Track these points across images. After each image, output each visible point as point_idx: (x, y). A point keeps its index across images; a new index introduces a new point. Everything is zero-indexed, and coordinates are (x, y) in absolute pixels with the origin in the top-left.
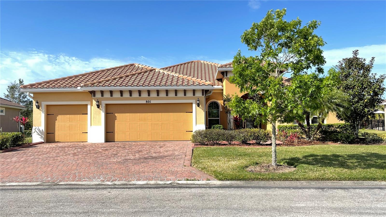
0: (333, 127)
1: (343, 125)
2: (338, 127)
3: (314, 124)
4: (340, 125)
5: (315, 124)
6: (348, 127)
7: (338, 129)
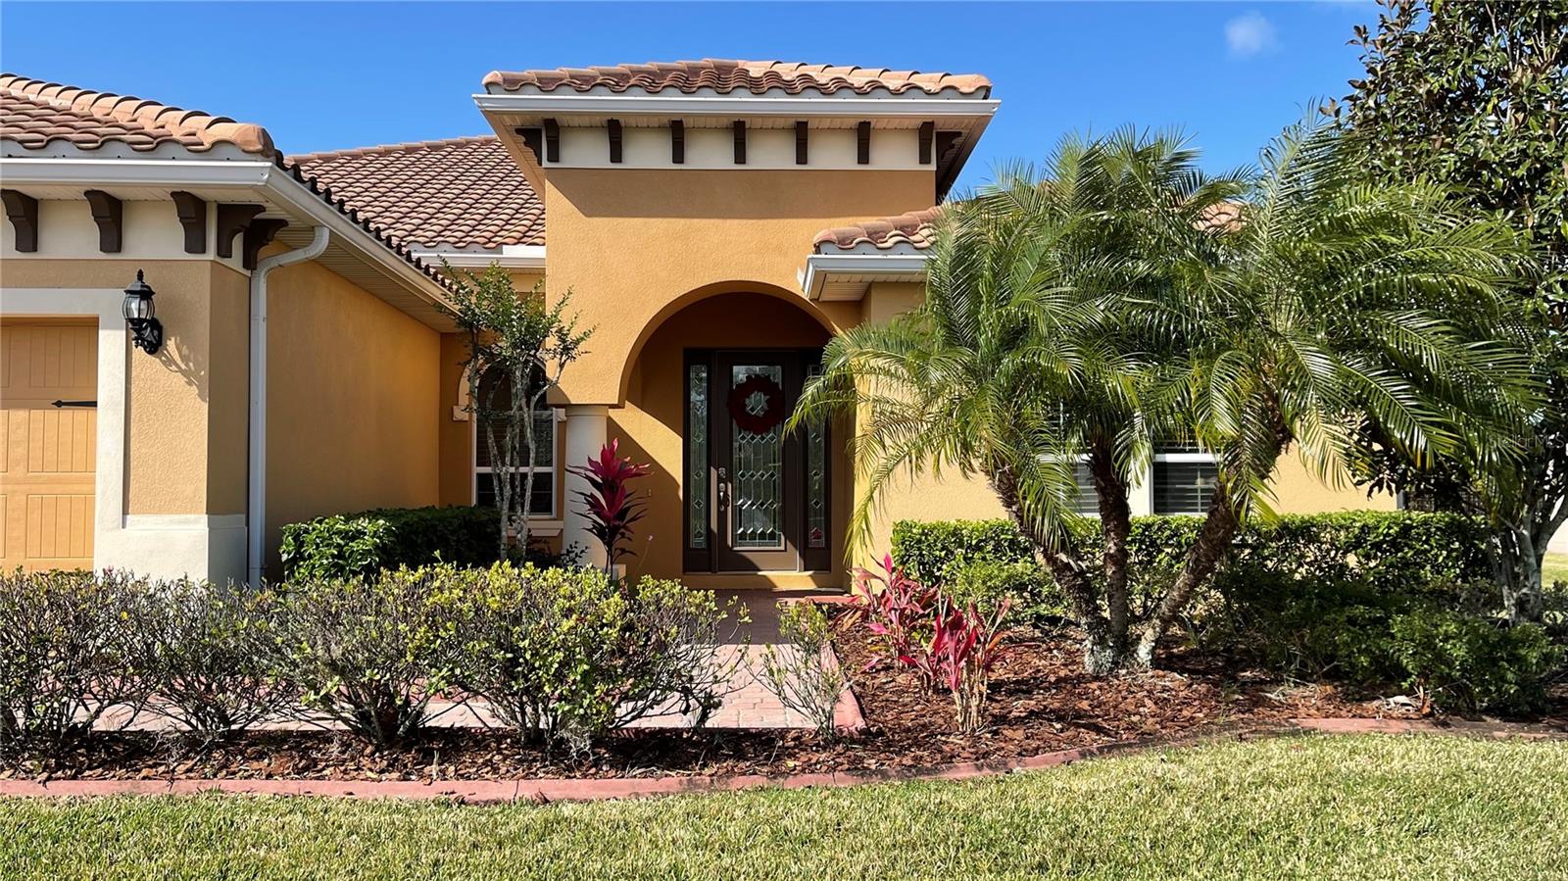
0: (1313, 539)
1: (1389, 528)
2: (1355, 545)
3: (1169, 517)
4: (1371, 522)
5: (1177, 514)
6: (1426, 542)
7: (1352, 560)
